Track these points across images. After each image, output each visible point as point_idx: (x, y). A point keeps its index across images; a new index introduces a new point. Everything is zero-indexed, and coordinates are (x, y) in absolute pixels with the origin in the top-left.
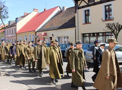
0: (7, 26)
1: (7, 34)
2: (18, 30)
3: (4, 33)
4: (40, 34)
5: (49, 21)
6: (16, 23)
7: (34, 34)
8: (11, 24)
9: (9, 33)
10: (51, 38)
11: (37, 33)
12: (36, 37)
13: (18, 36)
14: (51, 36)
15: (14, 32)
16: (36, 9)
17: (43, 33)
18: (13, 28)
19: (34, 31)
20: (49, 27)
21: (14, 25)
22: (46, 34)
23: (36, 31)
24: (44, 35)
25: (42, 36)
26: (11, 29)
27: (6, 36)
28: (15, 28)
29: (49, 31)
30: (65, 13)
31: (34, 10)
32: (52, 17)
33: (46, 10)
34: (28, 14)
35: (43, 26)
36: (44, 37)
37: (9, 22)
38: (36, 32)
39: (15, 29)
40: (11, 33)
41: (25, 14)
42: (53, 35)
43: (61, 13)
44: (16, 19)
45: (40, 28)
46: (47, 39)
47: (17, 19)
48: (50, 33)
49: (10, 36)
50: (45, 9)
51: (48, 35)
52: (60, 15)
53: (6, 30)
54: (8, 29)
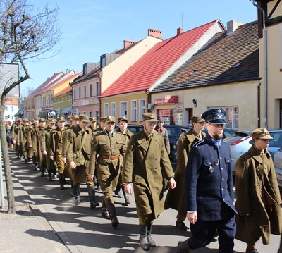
0: (79, 77)
1: (78, 97)
2: (104, 87)
3: (72, 95)
4: (160, 100)
5: (187, 63)
6: (101, 68)
7: (145, 99)
8: (89, 71)
9: (83, 96)
10: (190, 110)
11: (154, 96)
12: (149, 107)
13: (104, 104)
14: (191, 105)
15: (94, 93)
16: (154, 29)
17: (168, 97)
18: (93, 81)
19: (146, 90)
21: (96, 74)
22: (175, 100)
23: (151, 90)
24: (170, 102)
25: (165, 104)
26: (87, 84)
27: (75, 104)
28: (98, 81)
29: (185, 91)
30: (232, 38)
31: (151, 33)
32: (196, 51)
33: (181, 32)
34: (134, 44)
35: (170, 78)
36: (172, 107)
37: (85, 66)
38: (151, 93)
39: (99, 85)
40: (88, 95)
41: (127, 45)
42: (195, 102)
43: (223, 41)
44: (101, 59)
45: (163, 83)
46: (179, 114)
47: (103, 57)
48: (187, 97)
49: (85, 102)
50: (179, 30)
51: (181, 103)
52: (218, 45)
53: (76, 87)
54: (82, 85)
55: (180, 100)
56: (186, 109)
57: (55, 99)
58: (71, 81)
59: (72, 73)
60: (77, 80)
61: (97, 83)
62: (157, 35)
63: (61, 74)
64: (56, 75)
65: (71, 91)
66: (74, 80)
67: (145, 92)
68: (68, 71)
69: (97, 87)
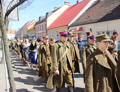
1: (37, 30)
2: (48, 26)
5: (84, 14)
6: (46, 18)
8: (41, 19)
9: (39, 29)
10: (88, 34)
13: (48, 32)
14: (89, 31)
15: (44, 28)
17: (78, 28)
18: (44, 23)
19: (67, 25)
20: (84, 20)
21: (45, 20)
22: (81, 29)
23: (69, 25)
24: (79, 30)
25: (77, 31)
26: (41, 24)
27: (36, 33)
29: (86, 25)
31: (66, 3)
32: (87, 9)
33: (79, 2)
34: (59, 8)
35: (77, 20)
36: (79, 32)
37: (40, 18)
38: (69, 27)
39: (46, 25)
40: (41, 29)
41: (56, 9)
42: (91, 30)
44: (46, 14)
45: (74, 22)
46: (83, 35)
47: (47, 14)
48: (87, 28)
49: (40, 32)
50: (77, 1)
51: (84, 31)
52: (97, 5)
53: (37, 26)
54: (39, 25)
55: (83, 29)
56: (86, 33)
57: (28, 31)
58: (34, 24)
59: (34, 21)
60: (37, 23)
61: (45, 24)
62: (68, 4)
63: (30, 22)
64: (28, 22)
65: (35, 28)
66: (36, 23)
67: (66, 26)
68: (33, 21)
69: (45, 25)
